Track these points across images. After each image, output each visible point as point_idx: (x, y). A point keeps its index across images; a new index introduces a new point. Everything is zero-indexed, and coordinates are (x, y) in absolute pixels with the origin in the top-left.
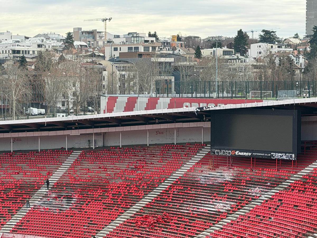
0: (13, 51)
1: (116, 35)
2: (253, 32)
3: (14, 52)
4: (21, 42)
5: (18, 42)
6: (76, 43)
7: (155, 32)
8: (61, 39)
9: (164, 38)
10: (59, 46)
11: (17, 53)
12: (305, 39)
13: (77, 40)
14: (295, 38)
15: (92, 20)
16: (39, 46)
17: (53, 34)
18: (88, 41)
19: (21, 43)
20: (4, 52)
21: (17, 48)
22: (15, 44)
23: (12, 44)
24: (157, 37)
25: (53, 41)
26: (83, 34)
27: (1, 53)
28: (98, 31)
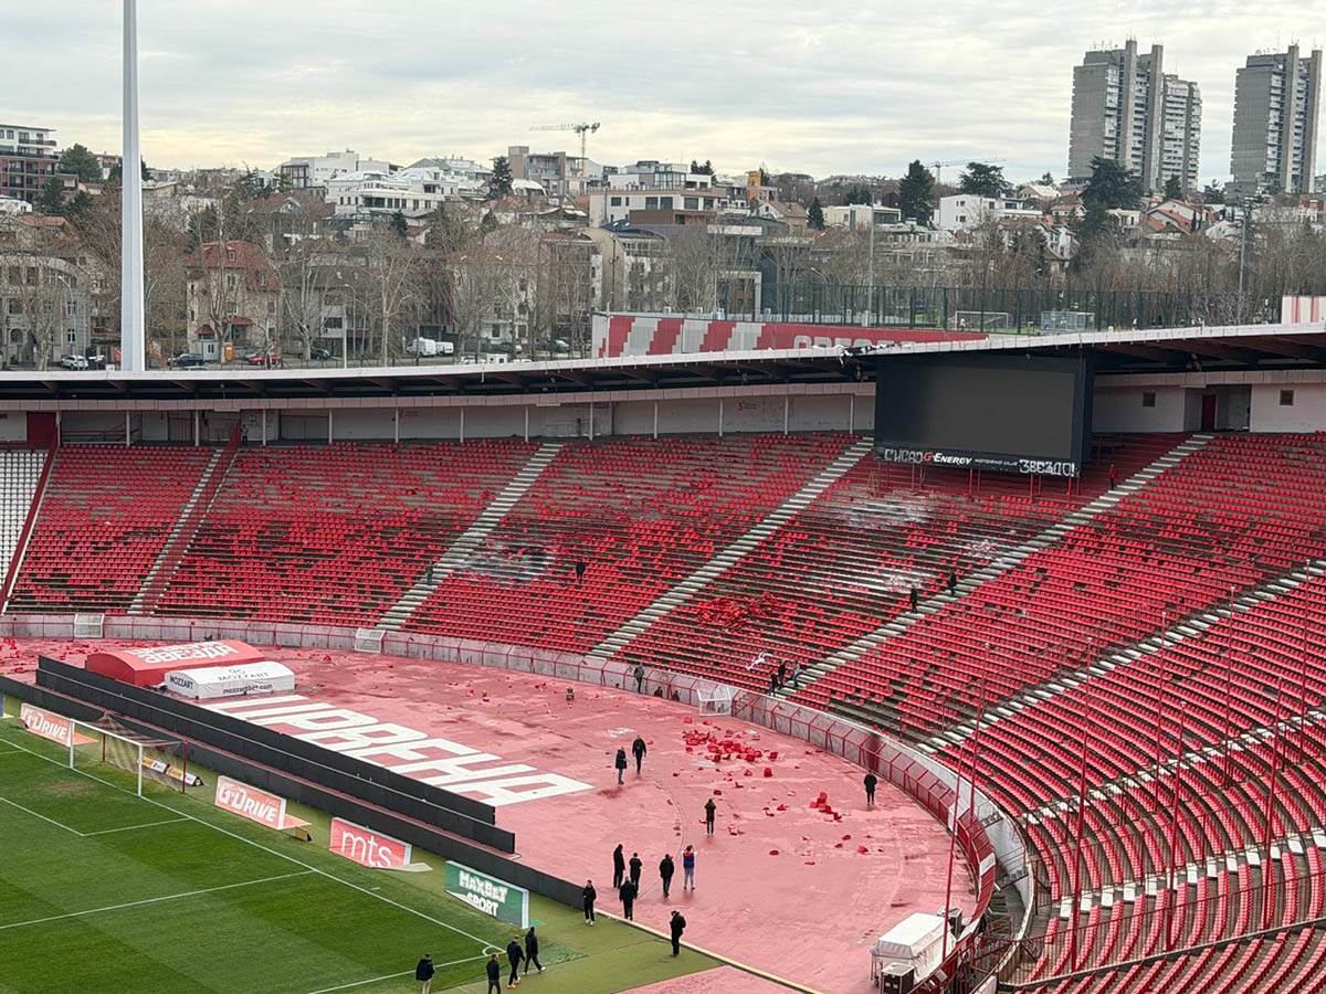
0: (366, 198)
1: (609, 167)
2: (939, 167)
3: (369, 201)
5: (378, 176)
6: (517, 184)
7: (708, 163)
8: (477, 174)
9: (725, 176)
10: (475, 191)
11: (375, 203)
12: (1066, 187)
13: (519, 178)
14: (1041, 183)
15: (551, 128)
16: (429, 188)
17: (457, 160)
18: (545, 180)
19: (384, 179)
20: (346, 201)
21: (376, 193)
22: (370, 182)
23: (362, 183)
24: (712, 173)
25: (458, 178)
26: (531, 161)
27: (335, 203)
28: (568, 155)
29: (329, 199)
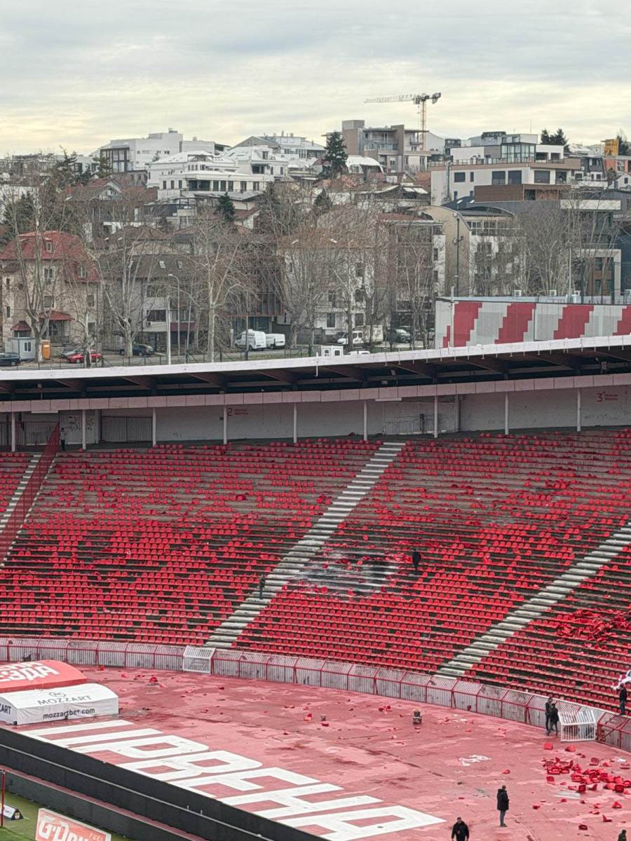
0: (190, 181)
1: (451, 140)
3: (194, 184)
4: (210, 158)
5: (203, 157)
6: (353, 161)
7: (560, 132)
8: (309, 151)
9: (579, 146)
10: (306, 170)
11: (200, 187)
13: (354, 154)
15: (387, 100)
16: (257, 169)
17: (287, 137)
18: (381, 156)
19: (209, 160)
20: (169, 185)
21: (201, 175)
22: (194, 164)
23: (186, 165)
24: (565, 143)
25: (289, 156)
26: (367, 136)
27: (158, 188)
28: (406, 128)
29: (151, 183)
